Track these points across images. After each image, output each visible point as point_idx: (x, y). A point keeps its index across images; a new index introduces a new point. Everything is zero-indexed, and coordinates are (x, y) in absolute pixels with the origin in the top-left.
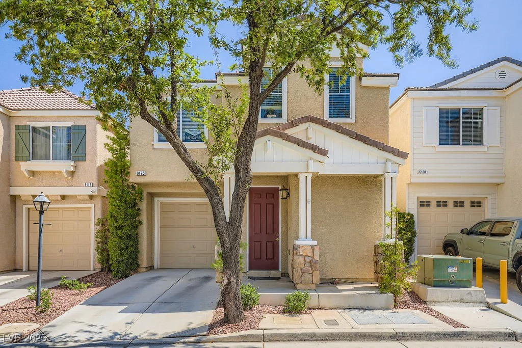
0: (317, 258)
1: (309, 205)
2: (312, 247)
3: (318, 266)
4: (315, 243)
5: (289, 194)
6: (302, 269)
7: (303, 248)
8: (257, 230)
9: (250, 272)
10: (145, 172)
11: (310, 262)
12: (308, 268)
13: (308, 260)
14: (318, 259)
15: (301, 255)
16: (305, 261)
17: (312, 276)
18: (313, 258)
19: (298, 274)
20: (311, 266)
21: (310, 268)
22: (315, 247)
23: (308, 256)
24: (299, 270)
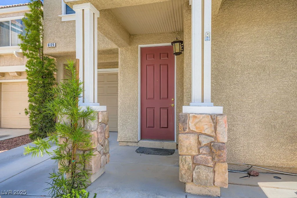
0: (223, 137)
1: (208, 44)
2: (214, 119)
3: (225, 154)
4: (219, 110)
5: (183, 48)
6: (193, 157)
7: (197, 120)
8: (150, 95)
9: (142, 141)
10: (54, 44)
11: (210, 146)
12: (204, 156)
13: (205, 141)
14: (225, 140)
15: (193, 132)
16: (199, 143)
17: (214, 172)
18: (216, 138)
19: (186, 167)
20: (211, 153)
21: (209, 158)
22: (219, 118)
23: (205, 134)
24: (189, 159)
